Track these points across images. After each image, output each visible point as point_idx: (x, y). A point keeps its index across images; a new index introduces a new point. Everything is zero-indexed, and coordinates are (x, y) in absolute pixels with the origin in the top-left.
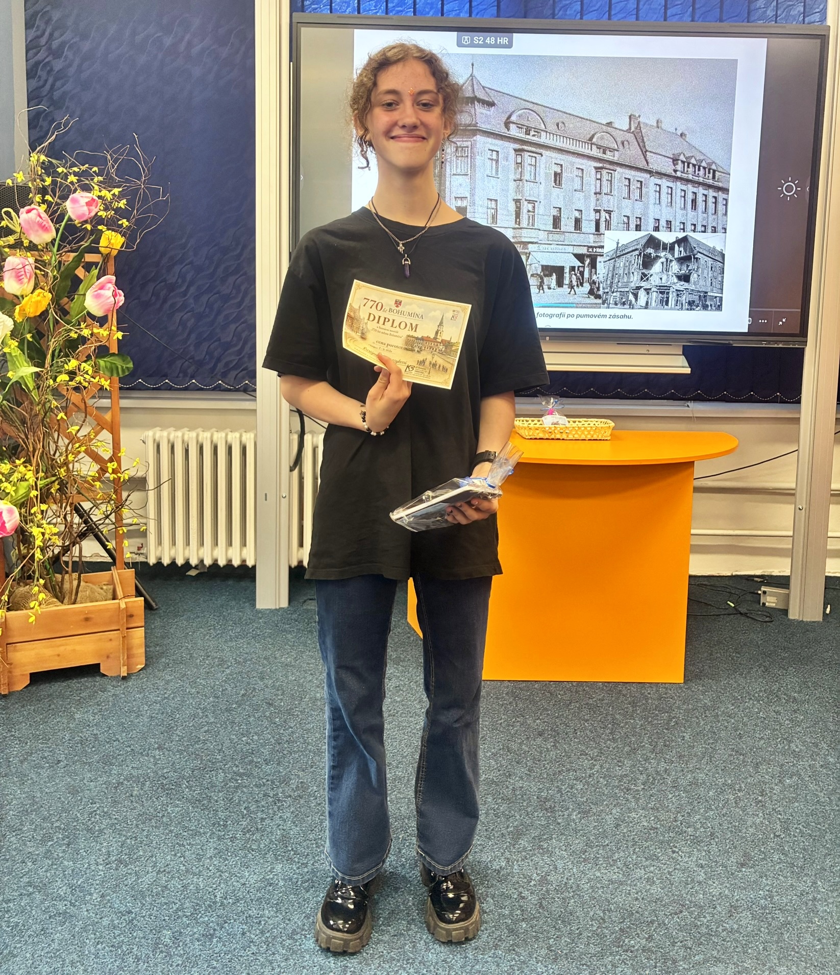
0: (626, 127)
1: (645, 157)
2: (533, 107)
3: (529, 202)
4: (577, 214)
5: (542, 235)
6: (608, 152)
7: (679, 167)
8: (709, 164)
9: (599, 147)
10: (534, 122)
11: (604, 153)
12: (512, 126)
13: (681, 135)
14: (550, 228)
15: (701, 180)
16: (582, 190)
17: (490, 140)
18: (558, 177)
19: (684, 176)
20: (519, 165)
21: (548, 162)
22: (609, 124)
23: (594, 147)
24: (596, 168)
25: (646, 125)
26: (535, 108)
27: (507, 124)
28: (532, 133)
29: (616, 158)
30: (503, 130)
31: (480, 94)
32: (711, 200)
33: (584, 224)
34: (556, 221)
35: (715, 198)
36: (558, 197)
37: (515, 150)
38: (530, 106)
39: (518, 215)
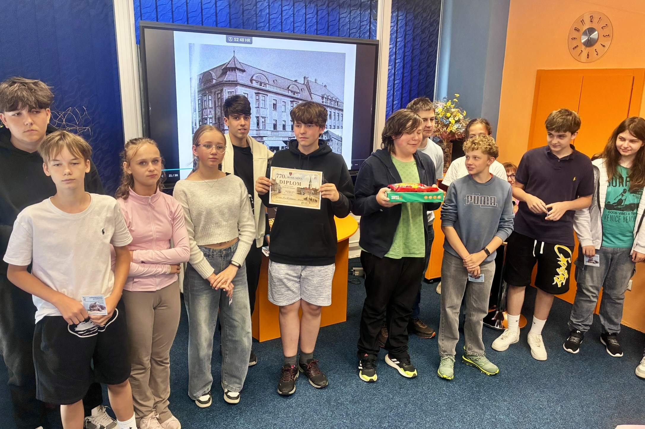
0: (303, 83)
1: (311, 96)
2: (263, 73)
3: (263, 117)
4: (284, 123)
5: (269, 133)
6: (296, 94)
7: (324, 100)
8: (336, 99)
9: (292, 92)
10: (264, 80)
11: (294, 94)
12: (254, 82)
13: (325, 86)
14: (272, 129)
15: (333, 106)
16: (285, 112)
17: (244, 88)
18: (275, 105)
19: (326, 104)
20: (258, 100)
21: (270, 99)
22: (296, 81)
23: (290, 91)
24: (291, 101)
25: (311, 81)
26: (264, 73)
27: (251, 81)
28: (263, 85)
29: (299, 97)
30: (249, 84)
31: (238, 66)
32: (337, 115)
33: (287, 127)
34: (275, 126)
35: (338, 113)
36: (275, 115)
37: (256, 93)
38: (262, 72)
39: (258, 124)
